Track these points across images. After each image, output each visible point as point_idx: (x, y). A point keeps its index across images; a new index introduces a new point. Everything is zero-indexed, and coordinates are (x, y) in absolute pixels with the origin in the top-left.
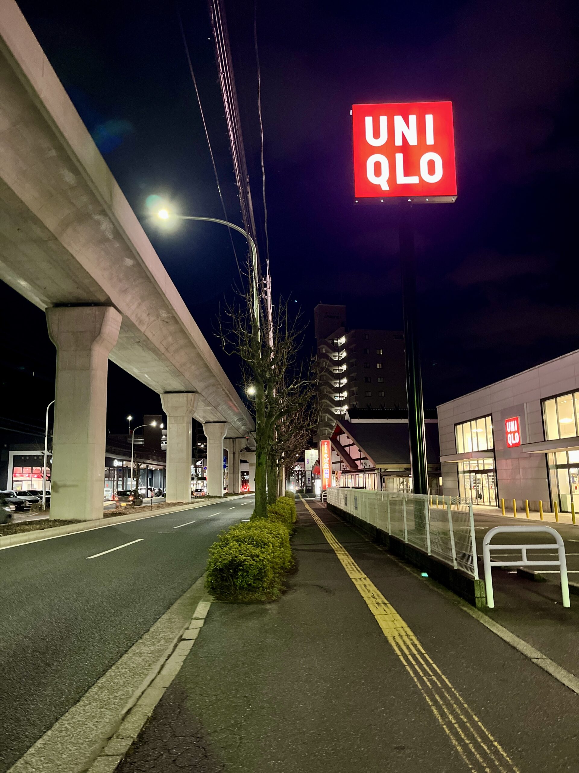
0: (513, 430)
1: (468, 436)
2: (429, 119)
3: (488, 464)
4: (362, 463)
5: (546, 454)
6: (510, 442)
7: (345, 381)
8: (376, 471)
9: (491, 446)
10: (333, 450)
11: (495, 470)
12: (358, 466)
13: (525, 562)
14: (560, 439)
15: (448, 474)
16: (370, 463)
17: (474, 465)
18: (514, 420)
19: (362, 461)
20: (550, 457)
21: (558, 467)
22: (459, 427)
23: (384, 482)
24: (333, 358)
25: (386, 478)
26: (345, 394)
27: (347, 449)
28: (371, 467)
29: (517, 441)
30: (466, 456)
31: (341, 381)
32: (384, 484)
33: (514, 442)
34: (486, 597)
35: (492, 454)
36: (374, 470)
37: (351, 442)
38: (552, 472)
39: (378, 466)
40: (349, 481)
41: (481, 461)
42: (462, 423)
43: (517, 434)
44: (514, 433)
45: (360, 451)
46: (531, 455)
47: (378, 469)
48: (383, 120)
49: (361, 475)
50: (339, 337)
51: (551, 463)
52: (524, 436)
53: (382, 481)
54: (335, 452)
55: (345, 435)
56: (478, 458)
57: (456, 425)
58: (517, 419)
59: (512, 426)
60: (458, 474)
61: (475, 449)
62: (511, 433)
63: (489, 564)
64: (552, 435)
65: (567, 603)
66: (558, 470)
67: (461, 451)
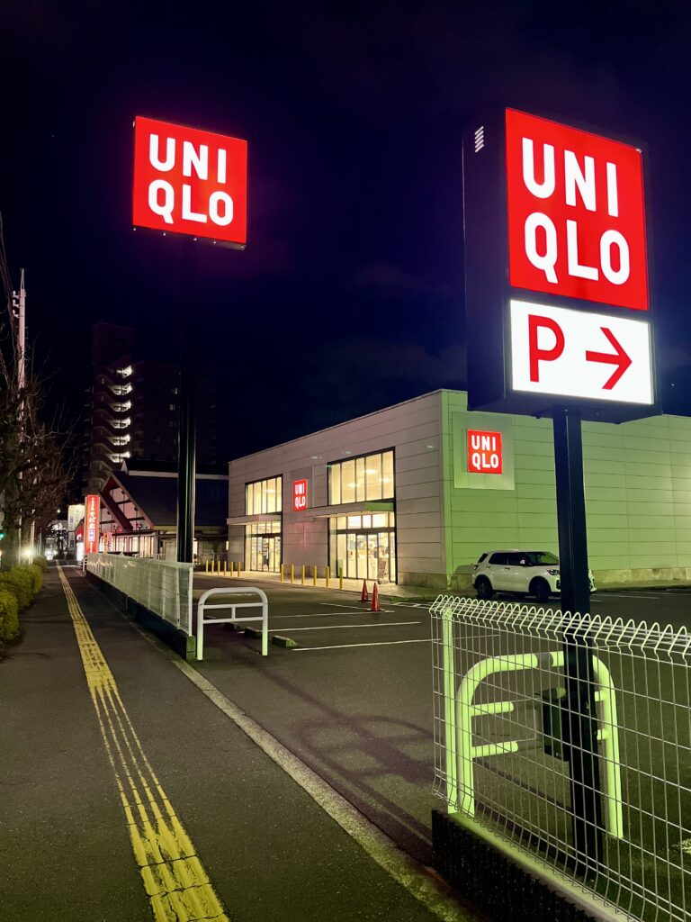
0: (301, 492)
1: (258, 496)
2: (222, 154)
3: (276, 527)
4: (137, 524)
5: (329, 519)
6: (297, 506)
7: (128, 422)
8: (154, 534)
9: (279, 510)
10: (102, 507)
11: (281, 535)
12: (132, 528)
13: (233, 619)
14: (341, 504)
15: (235, 538)
16: (147, 525)
17: (262, 528)
18: (301, 483)
19: (139, 522)
20: (332, 521)
21: (339, 532)
22: (250, 486)
23: (162, 546)
24: (115, 392)
25: (164, 541)
26: (127, 438)
27: (121, 506)
28: (149, 528)
29: (303, 504)
30: (255, 518)
31: (124, 422)
32: (161, 549)
33: (301, 505)
34: (196, 651)
35: (279, 517)
36: (151, 532)
37: (127, 498)
38: (333, 537)
39: (156, 528)
40: (121, 545)
41: (269, 525)
42: (253, 482)
43: (304, 498)
44: (301, 495)
45: (136, 509)
46: (315, 520)
47: (156, 531)
48: (171, 143)
49: (136, 538)
50: (125, 367)
51: (332, 528)
52: (310, 500)
53: (160, 544)
54: (105, 510)
55: (120, 490)
56: (266, 521)
57: (247, 484)
58: (305, 482)
59: (300, 489)
60: (245, 537)
61: (264, 512)
62: (298, 496)
63: (201, 622)
64: (335, 500)
65: (265, 652)
66: (339, 535)
67: (250, 512)
